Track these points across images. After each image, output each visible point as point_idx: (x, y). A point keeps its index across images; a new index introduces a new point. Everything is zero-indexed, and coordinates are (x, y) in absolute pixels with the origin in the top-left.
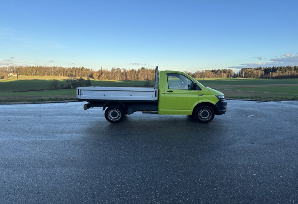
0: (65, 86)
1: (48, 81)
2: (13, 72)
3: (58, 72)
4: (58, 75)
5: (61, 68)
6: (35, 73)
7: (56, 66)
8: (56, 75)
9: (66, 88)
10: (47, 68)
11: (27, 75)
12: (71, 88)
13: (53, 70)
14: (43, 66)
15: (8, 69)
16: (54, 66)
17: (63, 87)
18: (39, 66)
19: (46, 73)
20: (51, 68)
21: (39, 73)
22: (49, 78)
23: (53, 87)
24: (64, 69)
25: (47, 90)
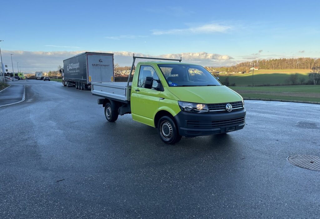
0: (306, 81)
1: (288, 75)
2: (256, 66)
3: (304, 64)
4: (304, 68)
5: (309, 59)
6: (277, 66)
7: (302, 58)
8: (301, 68)
9: (307, 84)
10: (292, 61)
11: (268, 69)
12: (313, 84)
13: (298, 62)
14: (287, 58)
15: (252, 63)
16: (300, 57)
17: (303, 83)
18: (282, 59)
19: (289, 66)
20: (296, 60)
21: (282, 66)
22: (290, 72)
23: (291, 83)
24: (313, 60)
25: (283, 85)
